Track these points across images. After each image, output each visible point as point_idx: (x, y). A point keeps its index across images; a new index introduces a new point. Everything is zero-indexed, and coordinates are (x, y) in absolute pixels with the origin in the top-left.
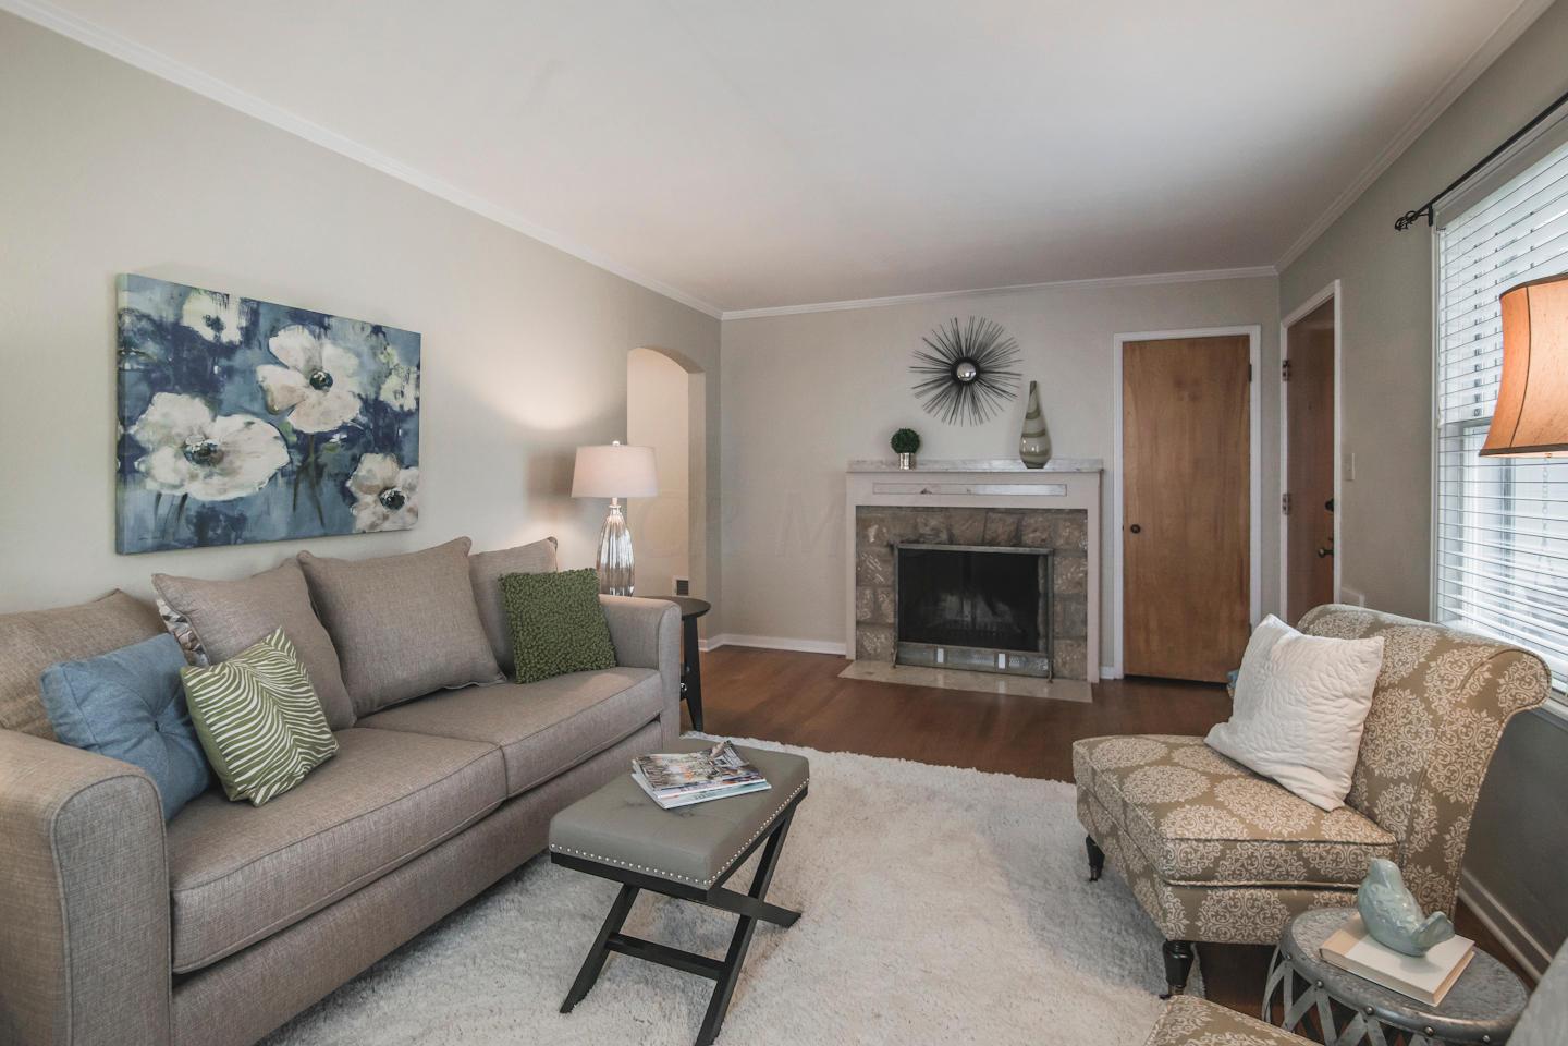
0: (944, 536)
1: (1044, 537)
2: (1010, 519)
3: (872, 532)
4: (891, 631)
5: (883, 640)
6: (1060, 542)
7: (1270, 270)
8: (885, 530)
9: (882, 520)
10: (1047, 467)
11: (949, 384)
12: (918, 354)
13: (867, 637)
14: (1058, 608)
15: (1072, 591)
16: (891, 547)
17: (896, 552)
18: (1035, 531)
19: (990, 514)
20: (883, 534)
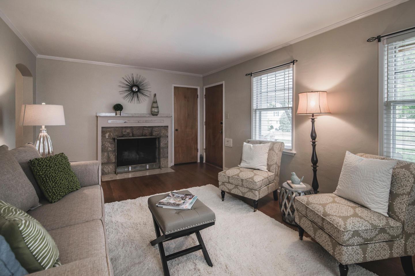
0: (131, 135)
1: (158, 133)
2: (150, 129)
3: (107, 135)
4: (114, 164)
5: (110, 168)
6: (162, 134)
7: (201, 76)
8: (112, 134)
9: (111, 131)
10: (158, 116)
11: (130, 92)
12: (121, 82)
13: (105, 168)
14: (161, 150)
15: (164, 146)
16: (114, 139)
17: (116, 141)
18: (156, 132)
19: (144, 128)
20: (111, 135)
